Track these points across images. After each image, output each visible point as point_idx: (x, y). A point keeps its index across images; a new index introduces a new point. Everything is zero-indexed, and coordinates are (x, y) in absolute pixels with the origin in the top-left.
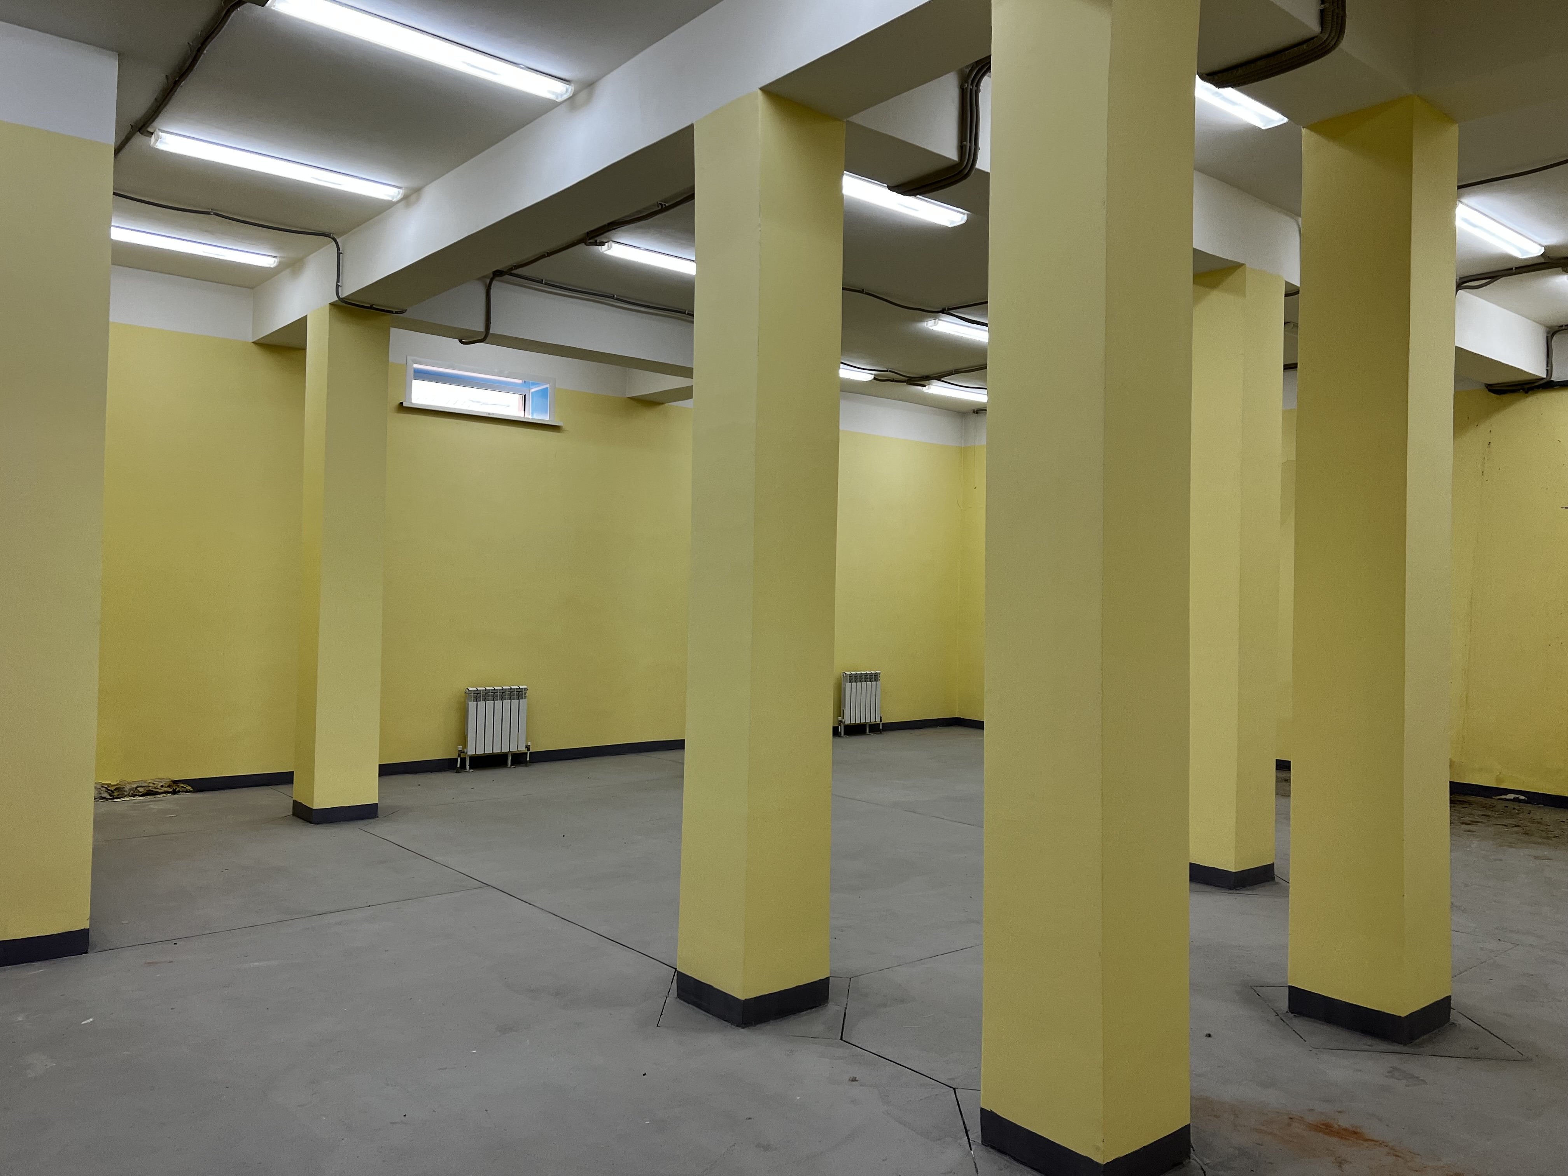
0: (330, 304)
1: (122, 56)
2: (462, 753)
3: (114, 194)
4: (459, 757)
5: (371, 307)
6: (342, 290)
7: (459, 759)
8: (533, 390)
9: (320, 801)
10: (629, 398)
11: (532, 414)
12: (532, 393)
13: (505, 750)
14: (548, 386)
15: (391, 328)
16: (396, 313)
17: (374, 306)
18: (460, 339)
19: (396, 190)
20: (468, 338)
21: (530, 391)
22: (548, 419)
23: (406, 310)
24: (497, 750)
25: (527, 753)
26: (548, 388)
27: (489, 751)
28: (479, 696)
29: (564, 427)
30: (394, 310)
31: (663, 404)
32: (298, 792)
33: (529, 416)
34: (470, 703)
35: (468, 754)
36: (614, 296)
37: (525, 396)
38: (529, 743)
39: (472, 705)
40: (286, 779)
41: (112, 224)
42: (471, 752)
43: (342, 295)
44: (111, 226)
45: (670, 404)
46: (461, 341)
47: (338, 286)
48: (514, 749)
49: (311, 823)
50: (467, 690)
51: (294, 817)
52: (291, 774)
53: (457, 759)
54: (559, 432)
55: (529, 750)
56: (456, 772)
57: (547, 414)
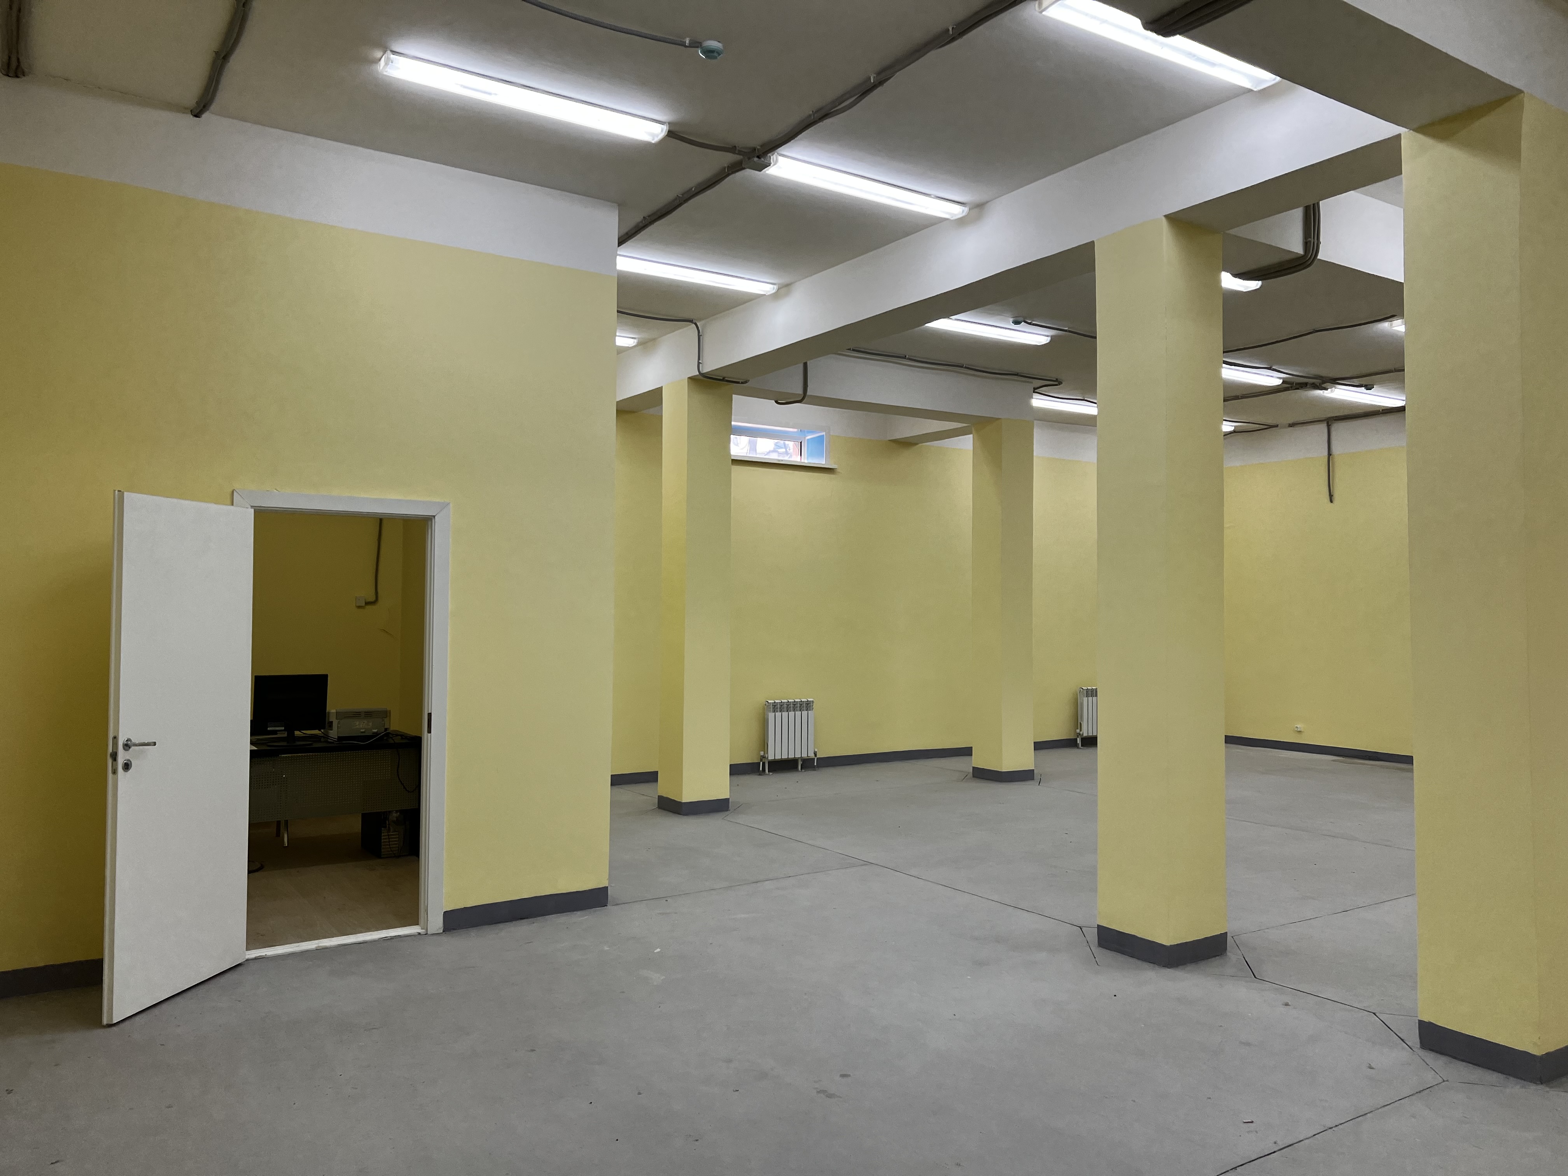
0: (689, 378)
1: (619, 205)
2: (763, 757)
3: (618, 312)
4: (761, 761)
5: (723, 380)
6: (702, 366)
7: (761, 763)
8: (809, 437)
9: (688, 796)
10: (889, 440)
11: (808, 459)
12: (808, 440)
13: (798, 756)
14: (824, 433)
15: (733, 395)
16: (742, 383)
17: (726, 379)
18: (776, 400)
19: (772, 286)
20: (783, 400)
21: (805, 438)
22: (824, 463)
23: (749, 380)
24: (791, 756)
25: (814, 759)
26: (824, 435)
27: (785, 757)
28: (777, 707)
29: (838, 470)
30: (740, 381)
31: (917, 444)
32: (664, 788)
33: (806, 461)
34: (770, 714)
35: (769, 758)
36: (906, 356)
37: (801, 442)
38: (816, 750)
39: (771, 715)
40: (651, 777)
41: (617, 334)
42: (771, 757)
43: (702, 370)
44: (616, 336)
45: (923, 444)
46: (777, 402)
47: (699, 363)
48: (804, 755)
49: (681, 815)
50: (767, 703)
51: (660, 810)
52: (655, 774)
53: (760, 763)
54: (834, 474)
55: (816, 755)
56: (759, 775)
57: (823, 457)
